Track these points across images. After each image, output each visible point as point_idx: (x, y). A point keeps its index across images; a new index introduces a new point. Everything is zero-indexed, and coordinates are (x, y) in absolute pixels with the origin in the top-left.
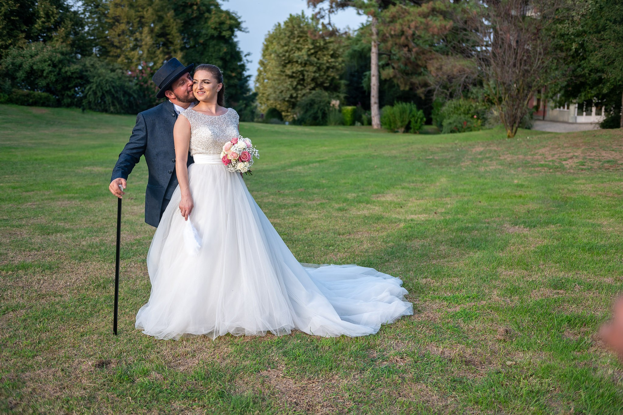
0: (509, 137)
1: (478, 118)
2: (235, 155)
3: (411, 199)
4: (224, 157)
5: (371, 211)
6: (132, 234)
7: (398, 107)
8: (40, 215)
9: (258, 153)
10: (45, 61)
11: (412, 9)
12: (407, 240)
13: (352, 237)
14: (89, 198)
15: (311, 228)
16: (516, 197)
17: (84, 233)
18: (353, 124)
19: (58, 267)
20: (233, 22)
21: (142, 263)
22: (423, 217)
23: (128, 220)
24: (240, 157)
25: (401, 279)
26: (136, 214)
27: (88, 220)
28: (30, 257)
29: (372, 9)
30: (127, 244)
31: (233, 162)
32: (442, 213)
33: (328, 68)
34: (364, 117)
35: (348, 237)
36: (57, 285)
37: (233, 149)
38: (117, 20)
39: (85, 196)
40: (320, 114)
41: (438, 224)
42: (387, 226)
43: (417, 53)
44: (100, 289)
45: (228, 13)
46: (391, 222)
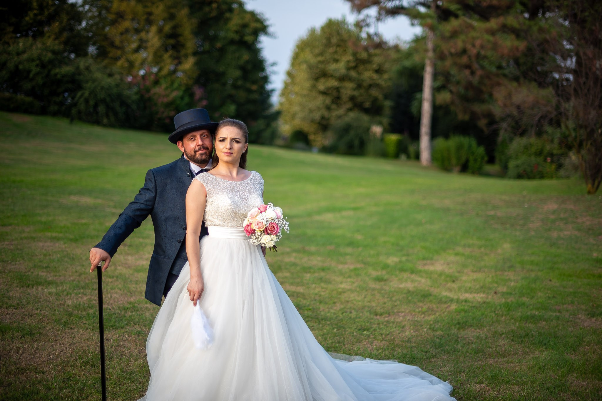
0: (589, 192)
1: (552, 162)
2: (260, 225)
3: (465, 271)
4: (248, 226)
5: (416, 284)
6: (126, 294)
7: (454, 142)
8: (18, 259)
9: (289, 225)
10: (33, 60)
11: (476, 24)
12: (459, 329)
13: (392, 319)
14: (75, 240)
15: (342, 303)
16: (594, 276)
17: (70, 288)
18: (396, 156)
19: (40, 334)
20: (258, 25)
21: (137, 336)
22: (479, 297)
23: (121, 274)
24: (266, 229)
25: (451, 383)
26: (129, 267)
27: (74, 270)
28: (8, 316)
29: (429, 21)
30: (119, 308)
31: (258, 233)
32: (503, 294)
33: (370, 86)
34: (412, 149)
35: (386, 319)
36: (38, 358)
37: (260, 218)
38: (120, 16)
39: (71, 237)
40: (357, 142)
41: (499, 308)
42: (434, 306)
43: (481, 77)
44: (88, 368)
45: (253, 14)
46: (440, 301)
